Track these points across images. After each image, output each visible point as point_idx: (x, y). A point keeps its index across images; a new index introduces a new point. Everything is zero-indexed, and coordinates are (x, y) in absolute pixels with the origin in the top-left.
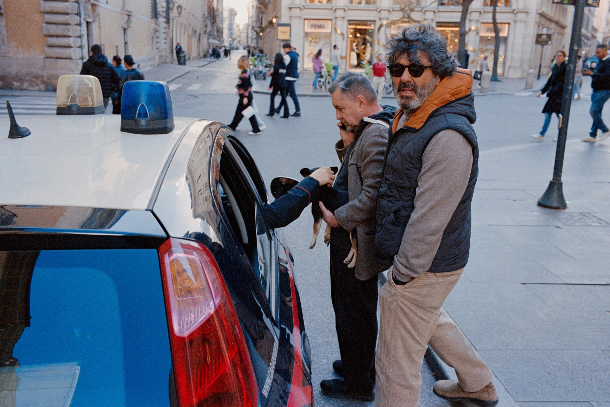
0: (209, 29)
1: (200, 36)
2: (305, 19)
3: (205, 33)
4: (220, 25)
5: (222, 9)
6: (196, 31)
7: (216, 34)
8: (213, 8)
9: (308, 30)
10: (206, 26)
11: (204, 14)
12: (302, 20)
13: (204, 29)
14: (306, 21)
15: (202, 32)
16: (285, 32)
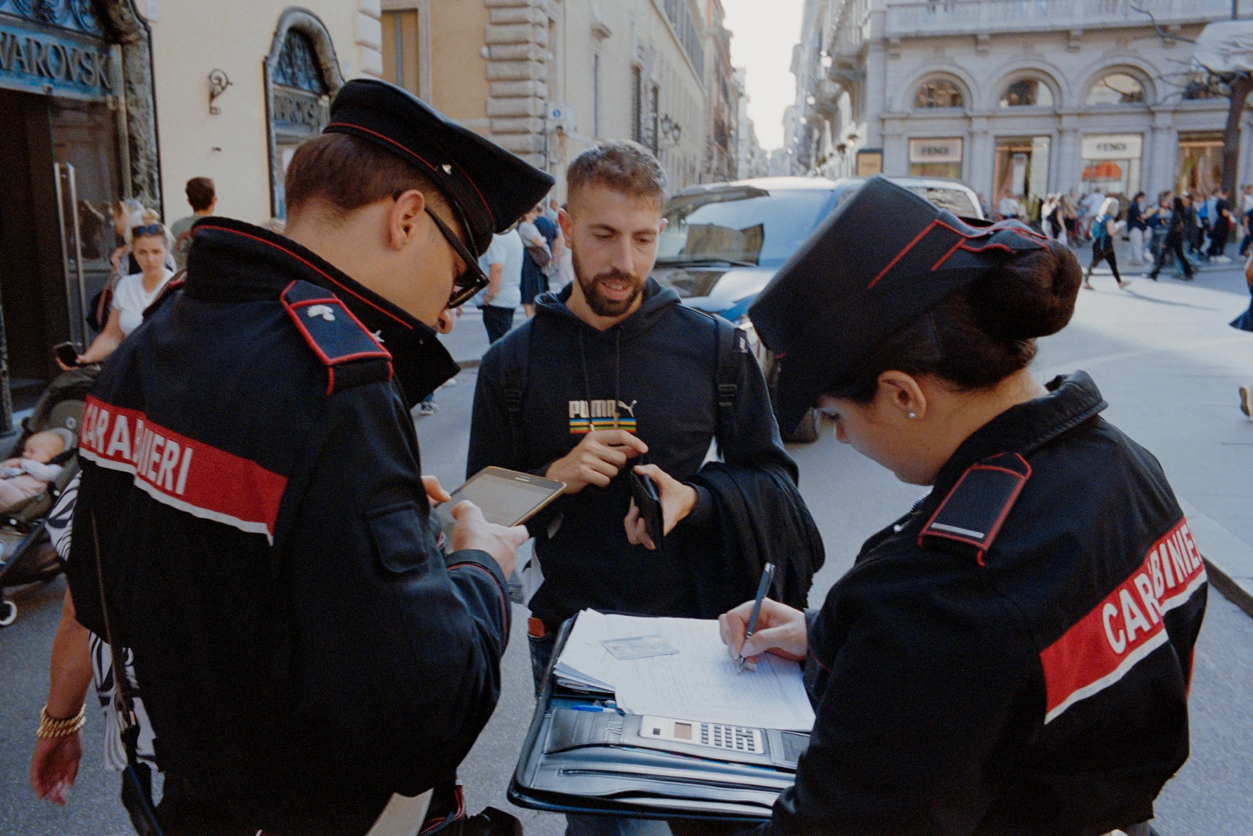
0: (715, 163)
1: (700, 176)
2: (910, 139)
3: (709, 171)
4: (734, 156)
5: (737, 121)
6: (694, 169)
7: (726, 171)
8: (723, 122)
9: (915, 159)
10: (710, 158)
11: (708, 137)
12: (904, 141)
13: (707, 165)
14: (913, 143)
15: (705, 170)
16: (871, 165)
